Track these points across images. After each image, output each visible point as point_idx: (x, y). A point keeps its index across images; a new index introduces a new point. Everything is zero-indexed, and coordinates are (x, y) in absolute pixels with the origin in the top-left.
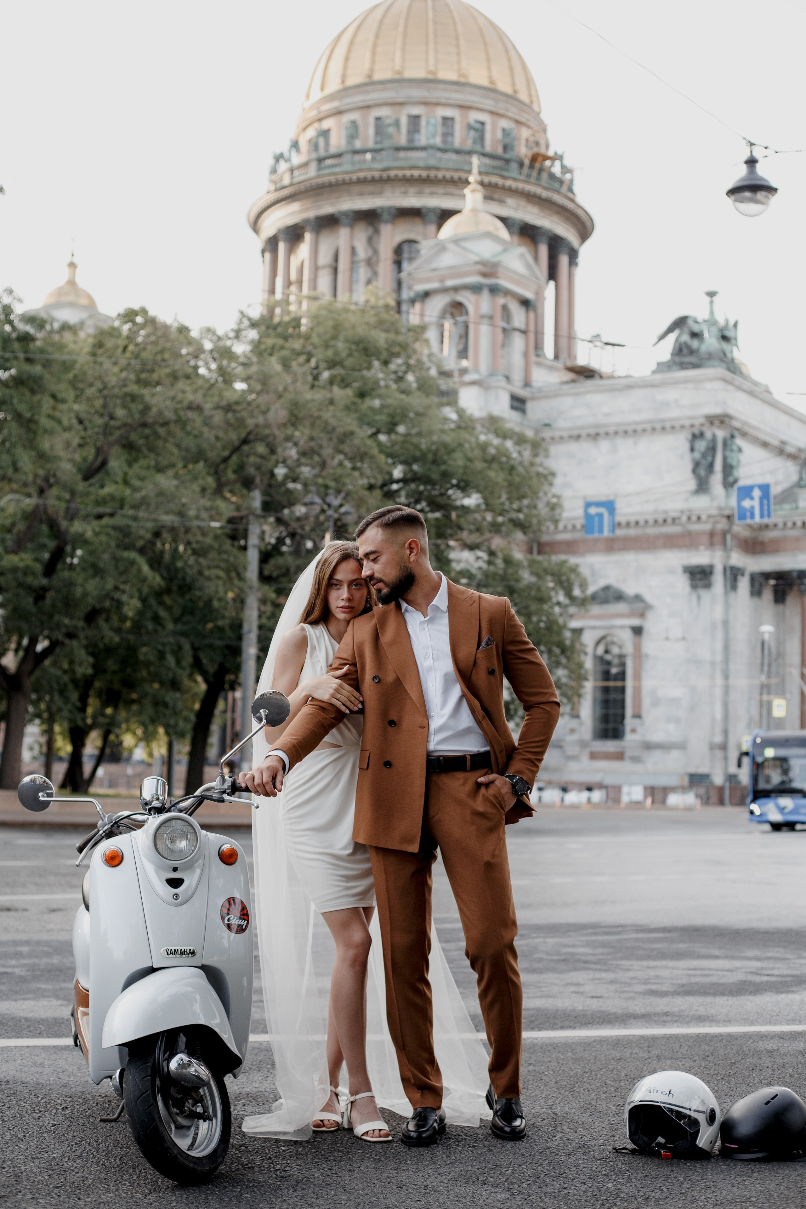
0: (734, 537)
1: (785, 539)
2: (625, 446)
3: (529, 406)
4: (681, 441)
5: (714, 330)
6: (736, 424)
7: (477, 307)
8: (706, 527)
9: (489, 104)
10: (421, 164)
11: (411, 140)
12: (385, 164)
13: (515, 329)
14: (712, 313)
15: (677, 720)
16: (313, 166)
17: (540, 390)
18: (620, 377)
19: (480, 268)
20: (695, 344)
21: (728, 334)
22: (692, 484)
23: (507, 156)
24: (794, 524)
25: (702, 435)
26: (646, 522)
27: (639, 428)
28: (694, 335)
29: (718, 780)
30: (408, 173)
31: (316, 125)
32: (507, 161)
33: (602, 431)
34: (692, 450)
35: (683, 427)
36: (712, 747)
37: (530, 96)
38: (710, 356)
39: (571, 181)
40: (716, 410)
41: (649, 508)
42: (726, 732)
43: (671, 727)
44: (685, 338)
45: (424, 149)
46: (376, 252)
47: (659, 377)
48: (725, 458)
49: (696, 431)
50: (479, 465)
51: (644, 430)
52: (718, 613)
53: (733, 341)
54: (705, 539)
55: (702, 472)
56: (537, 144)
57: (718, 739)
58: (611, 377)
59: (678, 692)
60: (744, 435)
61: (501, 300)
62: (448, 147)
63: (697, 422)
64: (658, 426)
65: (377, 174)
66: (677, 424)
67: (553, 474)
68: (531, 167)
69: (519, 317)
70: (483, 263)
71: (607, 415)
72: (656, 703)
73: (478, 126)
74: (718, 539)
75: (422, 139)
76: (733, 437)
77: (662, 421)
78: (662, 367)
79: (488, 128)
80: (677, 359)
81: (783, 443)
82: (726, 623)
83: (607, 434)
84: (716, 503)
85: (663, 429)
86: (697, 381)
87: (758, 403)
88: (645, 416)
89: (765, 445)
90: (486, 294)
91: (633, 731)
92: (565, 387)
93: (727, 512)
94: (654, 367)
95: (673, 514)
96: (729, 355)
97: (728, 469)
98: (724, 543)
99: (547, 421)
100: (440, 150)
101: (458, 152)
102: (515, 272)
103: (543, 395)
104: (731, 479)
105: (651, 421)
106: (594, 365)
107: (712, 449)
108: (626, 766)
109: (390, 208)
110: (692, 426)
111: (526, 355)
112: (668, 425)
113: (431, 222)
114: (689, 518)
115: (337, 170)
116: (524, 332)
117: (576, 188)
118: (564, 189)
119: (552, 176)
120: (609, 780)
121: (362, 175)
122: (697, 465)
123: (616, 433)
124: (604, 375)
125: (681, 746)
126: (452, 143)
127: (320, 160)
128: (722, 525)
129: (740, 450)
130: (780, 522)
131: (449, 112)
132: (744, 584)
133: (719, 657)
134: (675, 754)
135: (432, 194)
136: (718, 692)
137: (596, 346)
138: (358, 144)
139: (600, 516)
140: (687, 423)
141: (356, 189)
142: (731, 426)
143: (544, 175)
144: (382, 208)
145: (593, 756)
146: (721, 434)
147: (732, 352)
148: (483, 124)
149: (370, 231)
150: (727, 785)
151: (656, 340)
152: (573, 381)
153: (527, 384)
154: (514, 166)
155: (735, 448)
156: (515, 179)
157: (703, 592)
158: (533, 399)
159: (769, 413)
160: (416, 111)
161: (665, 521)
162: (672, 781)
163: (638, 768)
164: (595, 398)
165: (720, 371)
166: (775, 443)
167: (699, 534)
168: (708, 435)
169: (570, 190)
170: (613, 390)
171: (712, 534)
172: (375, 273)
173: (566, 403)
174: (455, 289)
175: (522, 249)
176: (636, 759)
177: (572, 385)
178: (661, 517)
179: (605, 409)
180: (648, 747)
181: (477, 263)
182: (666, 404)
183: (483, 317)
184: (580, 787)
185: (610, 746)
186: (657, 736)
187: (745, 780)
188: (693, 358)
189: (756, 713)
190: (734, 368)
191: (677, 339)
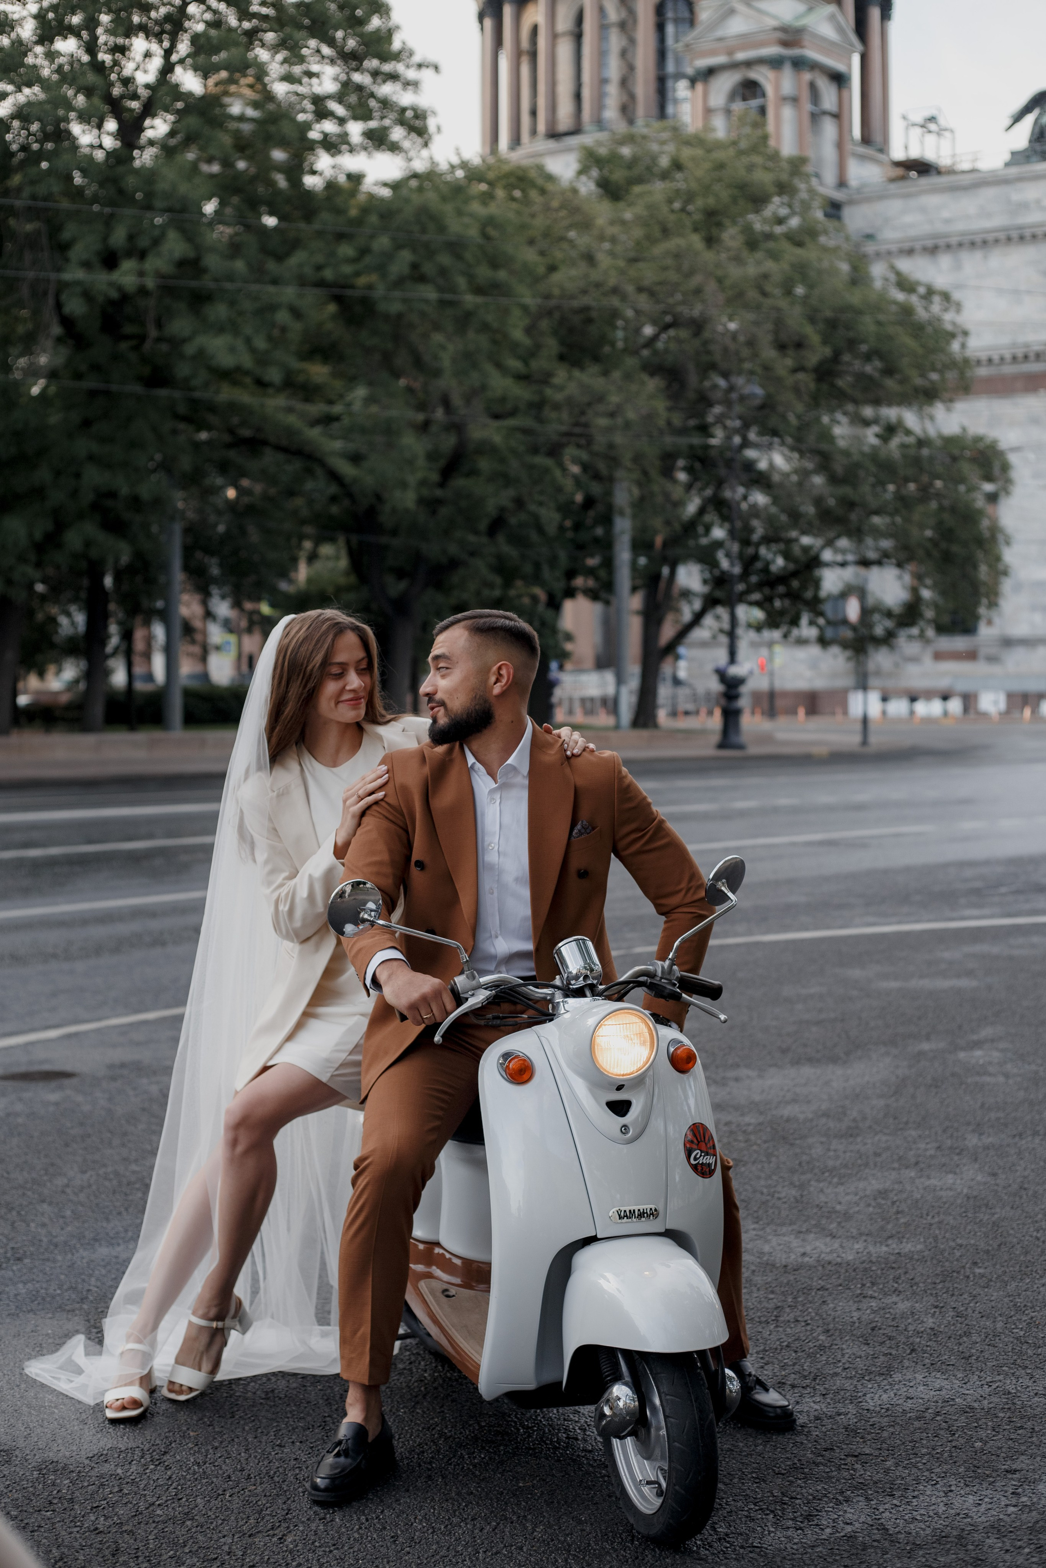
2: (972, 262)
3: (847, 213)
7: (777, 87)
13: (825, 113)
17: (859, 190)
18: (963, 172)
19: (779, 35)
26: (1002, 359)
27: (990, 237)
33: (941, 242)
41: (1005, 340)
43: (1038, 618)
44: (1045, 119)
46: (631, 12)
47: (1014, 171)
51: (997, 241)
58: (951, 171)
59: (1043, 573)
61: (807, 76)
64: (1015, 234)
66: (1039, 232)
69: (829, 98)
70: (784, 29)
71: (947, 221)
72: (1018, 587)
77: (1020, 228)
78: (1018, 158)
80: (1038, 147)
83: (948, 247)
85: (1022, 238)
88: (998, 221)
90: (787, 71)
91: (990, 622)
92: (893, 187)
94: (1007, 157)
95: (1036, 348)
99: (869, 232)
102: (824, 39)
103: (864, 196)
105: (1005, 229)
106: (931, 156)
108: (980, 667)
111: (840, 145)
112: (1027, 233)
116: (835, 116)
120: (961, 686)
123: (960, 245)
124: (943, 170)
134: (1042, 651)
137: (930, 132)
145: (938, 656)
151: (1008, 122)
152: (903, 178)
153: (842, 184)
158: (851, 202)
161: (1026, 357)
163: (996, 669)
164: (933, 200)
170: (954, 189)
172: (632, 41)
173: (894, 206)
174: (748, 64)
175: (832, 8)
176: (992, 659)
177: (901, 184)
178: (1020, 353)
179: (946, 214)
180: (1008, 643)
181: (776, 29)
182: (1024, 206)
183: (784, 99)
184: (929, 695)
185: (959, 643)
186: (1020, 629)
191: (1036, 122)
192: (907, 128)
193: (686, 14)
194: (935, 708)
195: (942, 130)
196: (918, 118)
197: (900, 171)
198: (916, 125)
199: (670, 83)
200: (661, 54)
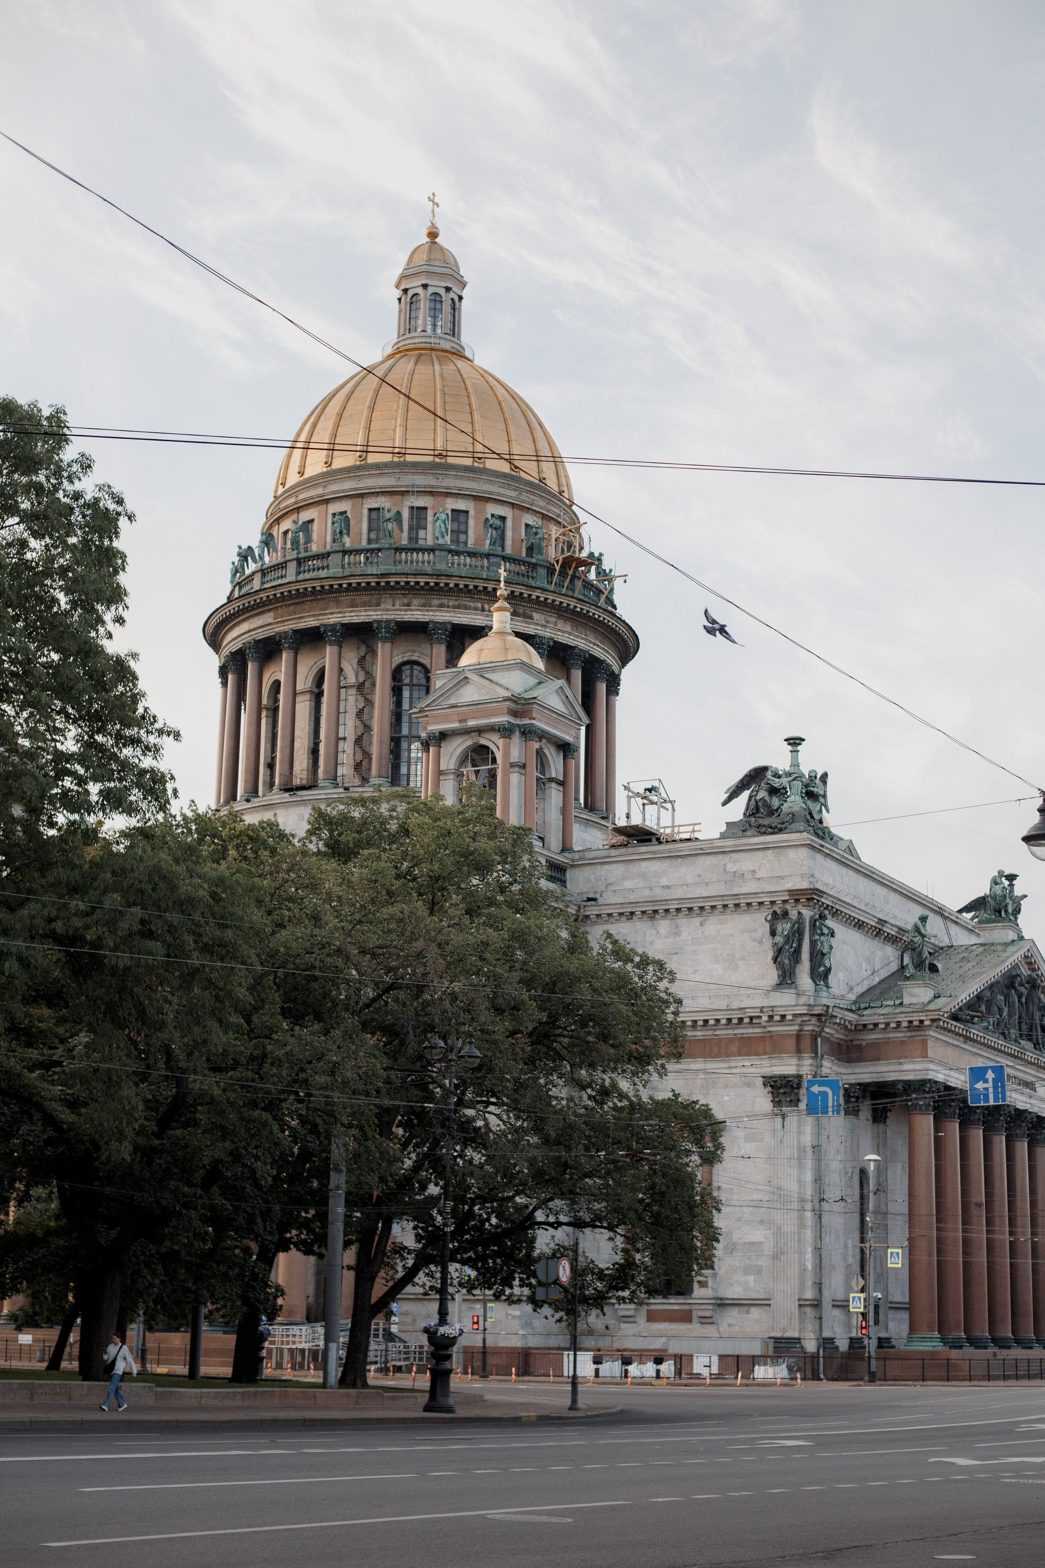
0: (826, 1040)
1: (887, 1042)
2: (689, 926)
3: (569, 874)
4: (759, 922)
5: (798, 785)
7: (507, 754)
8: (792, 1028)
9: (510, 494)
10: (428, 569)
11: (414, 538)
12: (382, 569)
13: (551, 780)
14: (795, 764)
15: (758, 1271)
16: (292, 567)
17: (582, 855)
18: (683, 841)
19: (510, 705)
20: (775, 802)
22: (772, 975)
23: (534, 561)
24: (899, 1024)
25: (786, 914)
27: (707, 904)
28: (773, 791)
29: (811, 1346)
30: (412, 580)
31: (294, 517)
32: (534, 566)
33: (661, 908)
34: (773, 933)
35: (761, 904)
36: (802, 1304)
37: (559, 485)
38: (794, 818)
39: (612, 590)
40: (805, 885)
41: (722, 1005)
42: (819, 1286)
43: (751, 1279)
44: (762, 794)
45: (431, 550)
46: (370, 675)
47: (730, 842)
48: (813, 944)
51: (713, 907)
52: (807, 1136)
53: (822, 800)
54: (791, 1044)
56: (570, 545)
57: (809, 1294)
58: (670, 840)
59: (758, 1235)
61: (535, 744)
62: (461, 548)
63: (779, 899)
64: (731, 903)
65: (373, 581)
66: (755, 900)
68: (563, 574)
69: (556, 765)
70: (514, 699)
71: (667, 888)
72: (731, 1248)
73: (498, 523)
74: (806, 1043)
75: (428, 537)
76: (822, 917)
77: (736, 896)
78: (733, 829)
79: (509, 523)
81: (881, 922)
83: (667, 911)
84: (803, 1000)
85: (737, 906)
86: (780, 848)
87: (851, 873)
88: (715, 890)
89: (860, 925)
90: (516, 739)
91: (703, 1285)
92: (614, 852)
93: (817, 1010)
94: (723, 828)
95: (751, 1013)
96: (817, 817)
97: (818, 957)
98: (814, 1049)
99: (591, 896)
100: (450, 551)
101: (472, 554)
102: (552, 711)
103: (586, 861)
105: (722, 897)
106: (651, 824)
107: (798, 933)
108: (695, 1328)
109: (388, 622)
110: (773, 903)
111: (564, 811)
112: (743, 901)
113: (439, 641)
114: (771, 1017)
115: (323, 574)
116: (562, 783)
117: (617, 598)
118: (602, 602)
119: (588, 585)
120: (675, 1348)
121: (354, 581)
124: (663, 838)
125: (764, 1303)
126: (466, 543)
127: (299, 561)
128: (812, 1026)
129: (832, 934)
130: (881, 1022)
131: (461, 505)
133: (810, 1192)
134: (755, 1312)
135: (441, 606)
136: (809, 1234)
138: (348, 542)
140: (766, 899)
141: (346, 598)
143: (579, 584)
144: (379, 622)
145: (652, 1317)
146: (807, 913)
148: (503, 519)
149: (363, 649)
150: (821, 1351)
152: (623, 844)
153: (566, 848)
154: (543, 572)
155: (826, 931)
156: (544, 590)
157: (788, 1111)
158: (574, 866)
159: (863, 884)
160: (420, 502)
161: (741, 1020)
162: (756, 1349)
163: (710, 1330)
164: (652, 868)
165: (806, 837)
166: (872, 922)
167: (783, 1036)
168: (793, 914)
169: (610, 601)
171: (799, 1038)
172: (369, 703)
173: (615, 871)
174: (480, 731)
175: (561, 682)
176: (706, 1321)
177: (622, 850)
178: (735, 1016)
179: (665, 881)
180: (722, 1304)
181: (506, 699)
182: (740, 876)
183: (512, 765)
184: (642, 1357)
185: (674, 1303)
186: (733, 1292)
187: (843, 1345)
188: (773, 821)
189: (854, 1260)
190: (822, 832)
191: (750, 797)
192: (629, 798)
193: (423, 682)
194: (649, 1369)
195: (662, 801)
196: (640, 788)
197: (622, 839)
198: (637, 795)
199: (404, 745)
200: (397, 716)
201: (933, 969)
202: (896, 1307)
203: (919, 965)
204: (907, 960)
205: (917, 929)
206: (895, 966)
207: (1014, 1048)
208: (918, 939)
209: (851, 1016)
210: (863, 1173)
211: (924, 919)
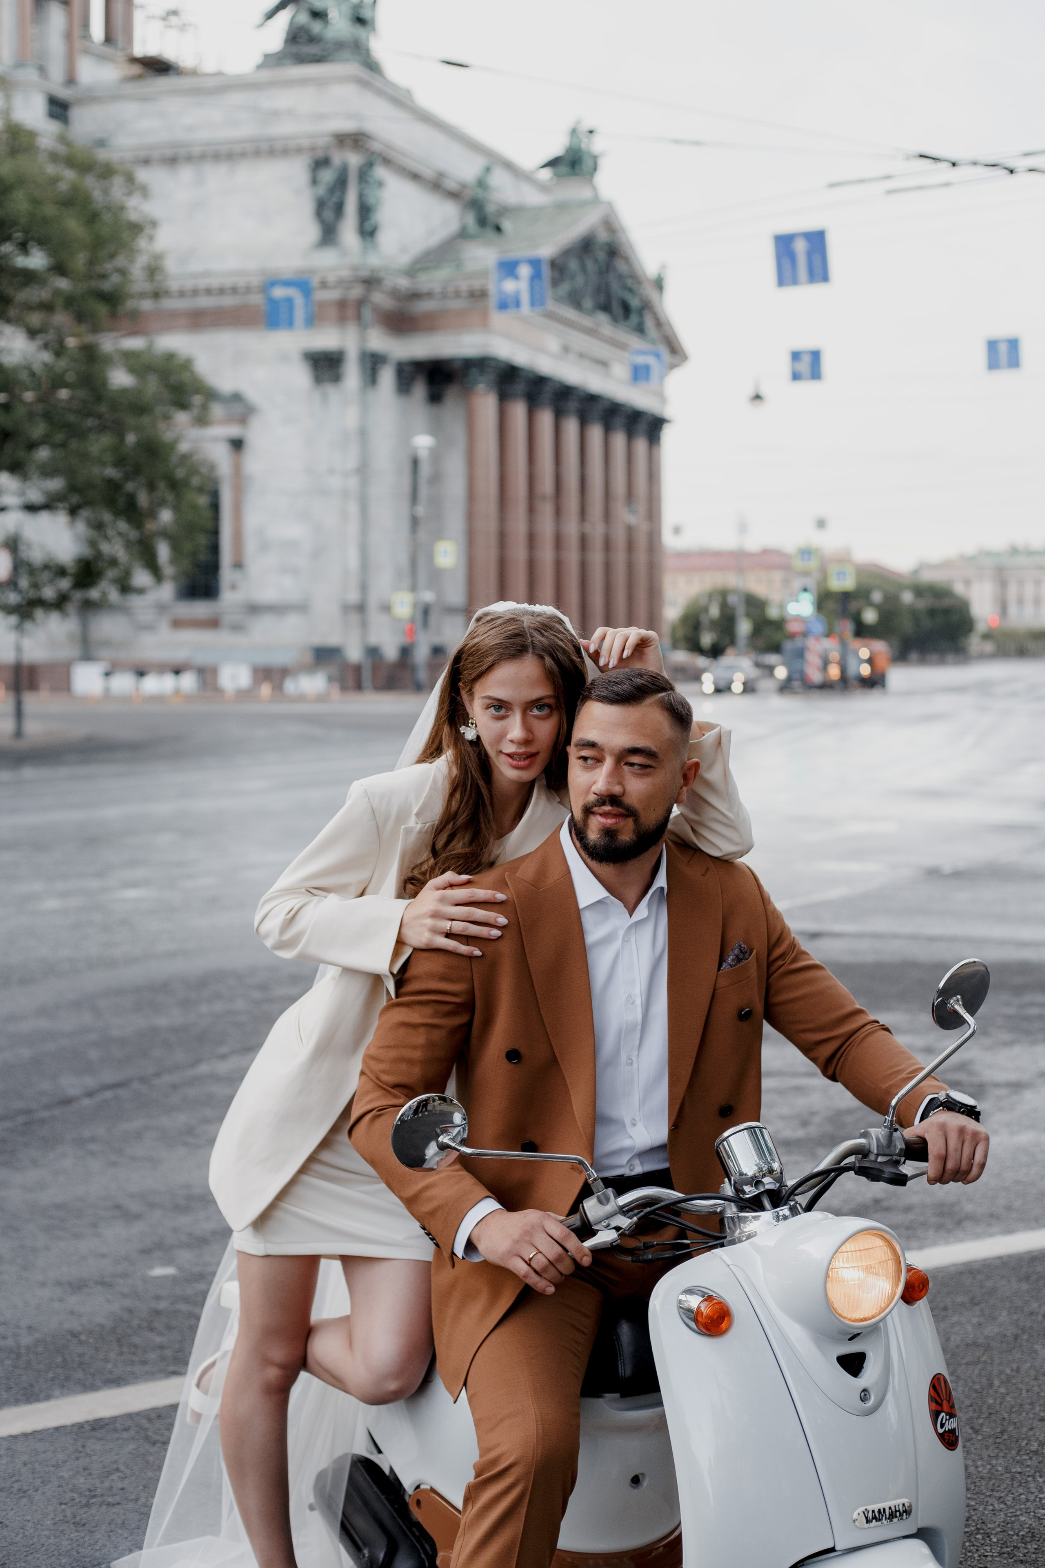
0: (376, 309)
1: (443, 312)
2: (215, 176)
3: (75, 114)
4: (297, 169)
5: (344, 8)
6: (375, 146)
8: (334, 295)
15: (295, 571)
17: (89, 89)
18: (207, 75)
20: (316, 27)
21: (366, 14)
22: (312, 231)
24: (457, 292)
25: (327, 161)
26: (247, 287)
27: (236, 149)
28: (317, 15)
29: (354, 656)
33: (181, 152)
34: (314, 182)
35: (299, 149)
36: (346, 608)
38: (340, 45)
40: (347, 126)
42: (364, 587)
43: (287, 580)
44: (303, 18)
47: (265, 75)
48: (359, 196)
49: (320, 154)
50: (50, 210)
51: (244, 153)
52: (351, 417)
53: (371, 25)
54: (333, 312)
55: (328, 214)
57: (353, 596)
58: (194, 73)
59: (295, 531)
60: (387, 161)
63: (322, 142)
64: (263, 147)
66: (291, 145)
67: (154, 224)
71: (188, 129)
72: (265, 546)
74: (350, 312)
76: (370, 165)
77: (270, 139)
78: (271, 61)
80: (292, 49)
81: (440, 174)
82: (363, 434)
83: (189, 157)
84: (347, 261)
85: (271, 151)
86: (321, 83)
88: (245, 131)
89: (415, 177)
91: (233, 587)
92: (126, 86)
93: (365, 274)
94: (258, 59)
96: (363, 45)
97: (365, 211)
98: (359, 317)
99: (100, 137)
103: (94, 97)
104: (368, 226)
105: (253, 140)
106: (169, 54)
107: (341, 182)
108: (222, 637)
110: (313, 148)
111: (68, 36)
112: (278, 146)
120: (201, 659)
122: (320, 205)
123: (203, 156)
124: (182, 71)
125: (302, 608)
128: (356, 292)
129: (380, 184)
130: (437, 288)
132: (387, 377)
133: (353, 483)
134: (293, 620)
136: (353, 529)
137: (171, 27)
139: (289, 301)
140: (306, 143)
142: (367, 150)
145: (177, 624)
146: (354, 160)
147: (368, 39)
150: (365, 662)
151: (258, 17)
152: (140, 77)
153: (71, 80)
155: (374, 181)
157: (331, 390)
158: (79, 102)
159: (418, 129)
162: (291, 659)
163: (239, 639)
164: (173, 104)
165: (352, 68)
166: (428, 173)
167: (325, 304)
168: (336, 161)
170: (196, 92)
171: (342, 304)
173: (128, 110)
176: (237, 628)
177: (138, 84)
179: (186, 121)
180: (254, 609)
182: (275, 114)
184: (162, 668)
185: (200, 609)
186: (267, 594)
187: (391, 653)
188: (313, 50)
189: (403, 558)
190: (372, 66)
194: (167, 682)
195: (184, 25)
197: (136, 69)
198: (153, 17)
201: (498, 229)
202: (451, 610)
203: (482, 221)
204: (470, 220)
205: (481, 183)
206: (454, 227)
207: (586, 321)
208: (480, 193)
209: (403, 283)
210: (415, 463)
211: (488, 170)
